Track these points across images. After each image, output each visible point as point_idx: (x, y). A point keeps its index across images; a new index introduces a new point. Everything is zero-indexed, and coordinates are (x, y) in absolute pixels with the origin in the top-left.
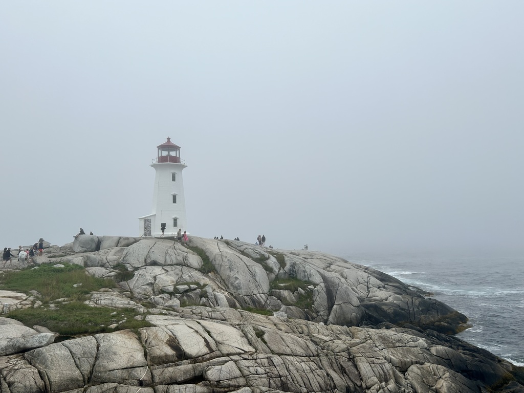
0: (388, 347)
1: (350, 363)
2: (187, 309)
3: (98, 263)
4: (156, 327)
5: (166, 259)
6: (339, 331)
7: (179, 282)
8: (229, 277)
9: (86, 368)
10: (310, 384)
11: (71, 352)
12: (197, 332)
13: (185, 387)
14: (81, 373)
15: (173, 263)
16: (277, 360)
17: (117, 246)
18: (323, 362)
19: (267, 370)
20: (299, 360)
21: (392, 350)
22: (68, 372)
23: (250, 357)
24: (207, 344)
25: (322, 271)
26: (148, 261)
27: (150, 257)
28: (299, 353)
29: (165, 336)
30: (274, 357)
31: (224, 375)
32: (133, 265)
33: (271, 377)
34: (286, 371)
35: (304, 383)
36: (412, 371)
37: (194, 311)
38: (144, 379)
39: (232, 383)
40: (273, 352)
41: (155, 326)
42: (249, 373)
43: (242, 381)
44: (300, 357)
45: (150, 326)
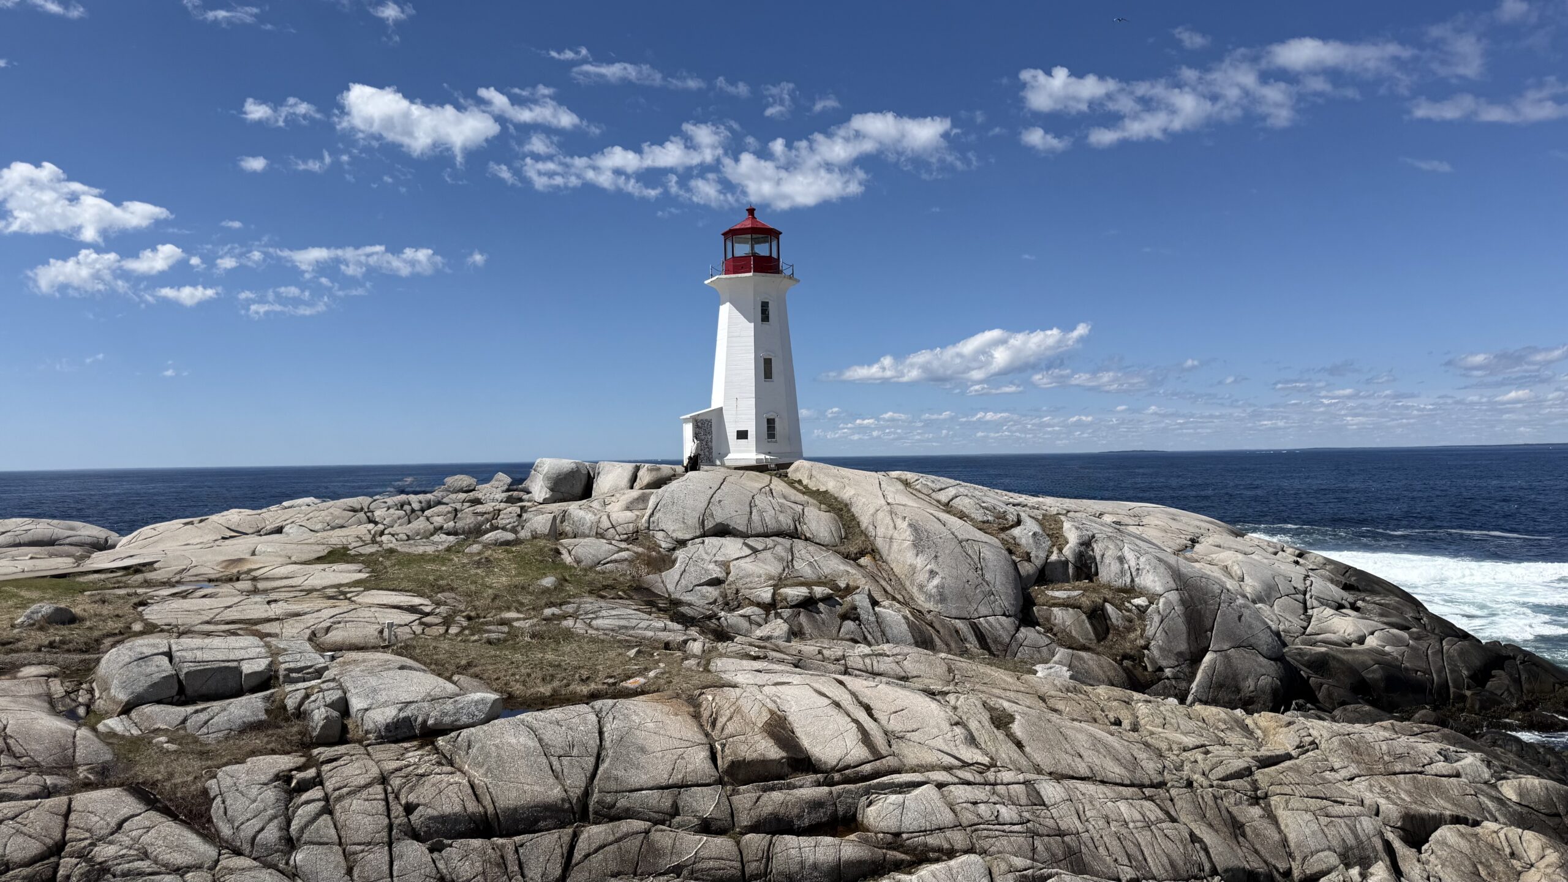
0: (1371, 773)
1: (1256, 811)
2: (809, 648)
3: (591, 529)
4: (737, 690)
5: (750, 520)
6: (1225, 723)
7: (786, 578)
8: (913, 568)
9: (576, 781)
10: (1145, 860)
11: (540, 740)
12: (837, 705)
13: (813, 844)
14: (566, 791)
15: (770, 531)
16: (1050, 790)
17: (632, 487)
18: (1179, 804)
19: (1026, 815)
20: (1111, 794)
21: (1383, 781)
22: (536, 788)
23: (978, 778)
24: (866, 738)
25: (1172, 560)
26: (709, 524)
27: (712, 515)
28: (1111, 777)
29: (760, 713)
30: (1044, 784)
31: (911, 821)
32: (674, 535)
33: (1034, 834)
34: (1077, 822)
35: (1128, 856)
36: (1444, 843)
37: (826, 652)
38: (713, 816)
39: (932, 840)
40: (1039, 770)
41: (735, 686)
42: (976, 820)
43: (958, 839)
44: (1116, 788)
45: (723, 686)
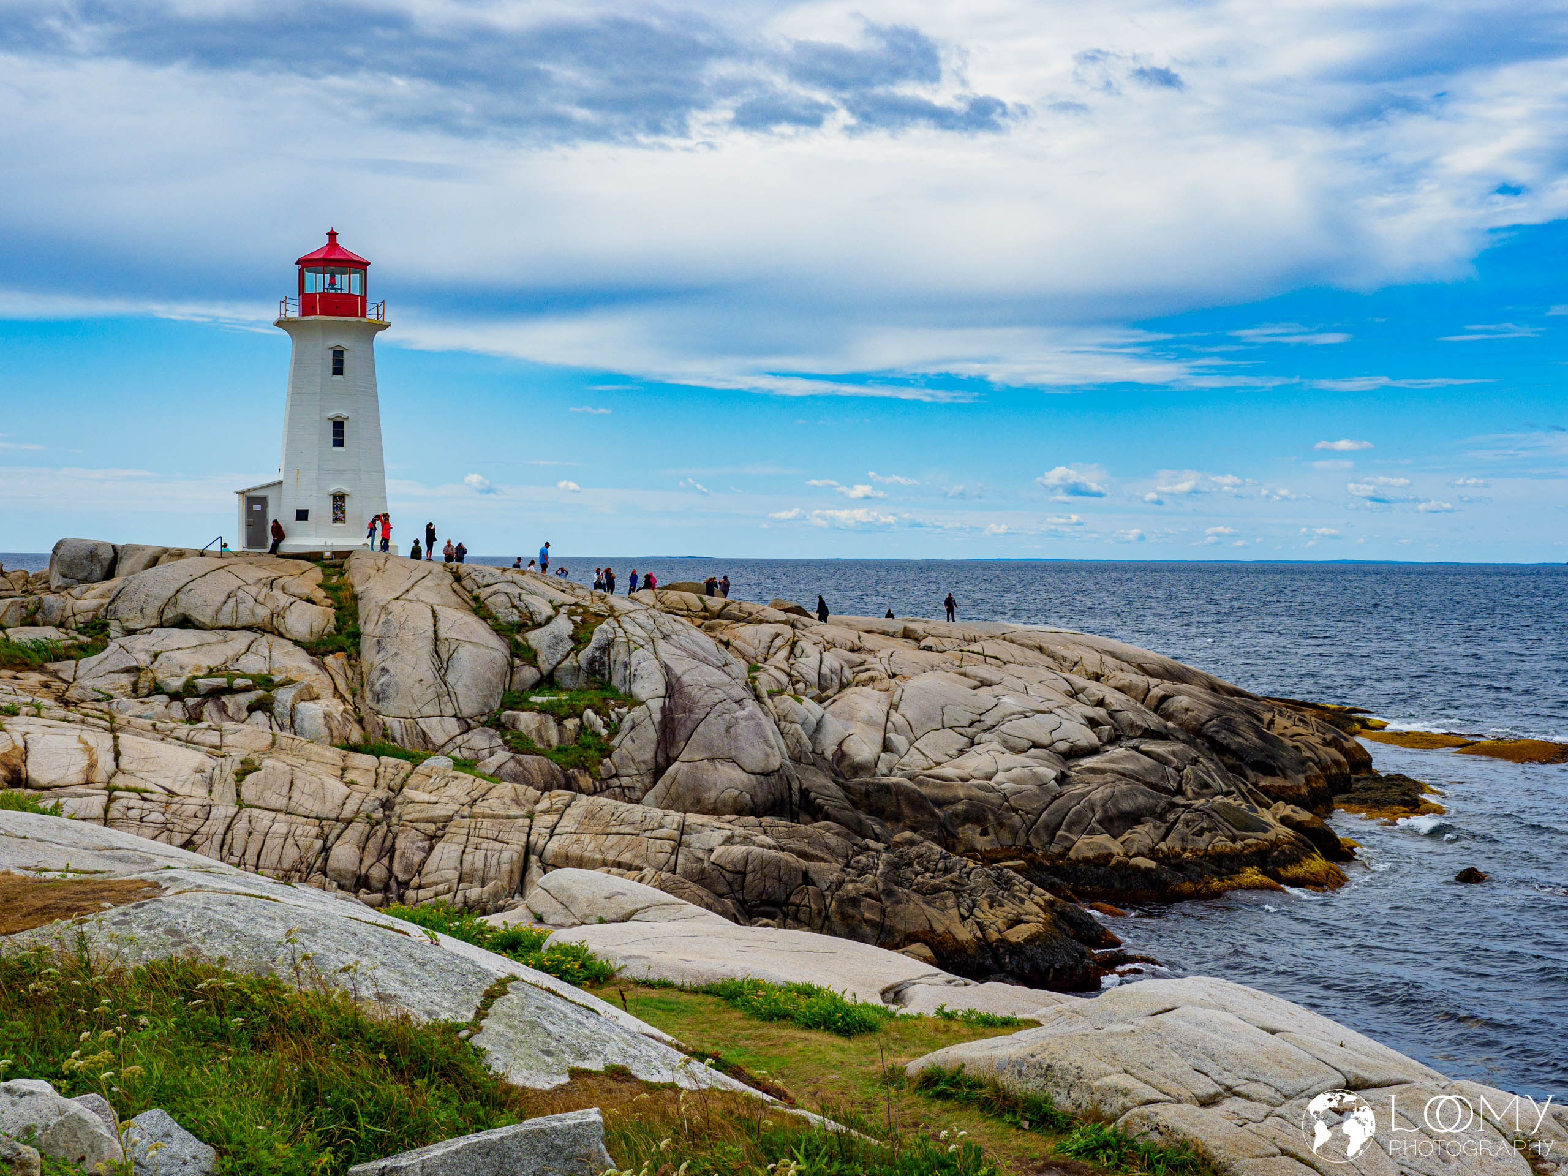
1: (421, 844)
3: (54, 618)
5: (220, 611)
7: (217, 670)
8: (372, 667)
12: (90, 749)
15: (239, 624)
16: (221, 810)
19: (175, 820)
20: (279, 819)
25: (677, 665)
26: (169, 614)
27: (176, 605)
28: (301, 811)
30: (221, 807)
32: (127, 625)
33: (169, 830)
40: (241, 802)
